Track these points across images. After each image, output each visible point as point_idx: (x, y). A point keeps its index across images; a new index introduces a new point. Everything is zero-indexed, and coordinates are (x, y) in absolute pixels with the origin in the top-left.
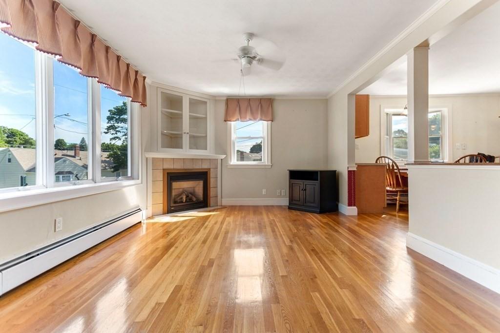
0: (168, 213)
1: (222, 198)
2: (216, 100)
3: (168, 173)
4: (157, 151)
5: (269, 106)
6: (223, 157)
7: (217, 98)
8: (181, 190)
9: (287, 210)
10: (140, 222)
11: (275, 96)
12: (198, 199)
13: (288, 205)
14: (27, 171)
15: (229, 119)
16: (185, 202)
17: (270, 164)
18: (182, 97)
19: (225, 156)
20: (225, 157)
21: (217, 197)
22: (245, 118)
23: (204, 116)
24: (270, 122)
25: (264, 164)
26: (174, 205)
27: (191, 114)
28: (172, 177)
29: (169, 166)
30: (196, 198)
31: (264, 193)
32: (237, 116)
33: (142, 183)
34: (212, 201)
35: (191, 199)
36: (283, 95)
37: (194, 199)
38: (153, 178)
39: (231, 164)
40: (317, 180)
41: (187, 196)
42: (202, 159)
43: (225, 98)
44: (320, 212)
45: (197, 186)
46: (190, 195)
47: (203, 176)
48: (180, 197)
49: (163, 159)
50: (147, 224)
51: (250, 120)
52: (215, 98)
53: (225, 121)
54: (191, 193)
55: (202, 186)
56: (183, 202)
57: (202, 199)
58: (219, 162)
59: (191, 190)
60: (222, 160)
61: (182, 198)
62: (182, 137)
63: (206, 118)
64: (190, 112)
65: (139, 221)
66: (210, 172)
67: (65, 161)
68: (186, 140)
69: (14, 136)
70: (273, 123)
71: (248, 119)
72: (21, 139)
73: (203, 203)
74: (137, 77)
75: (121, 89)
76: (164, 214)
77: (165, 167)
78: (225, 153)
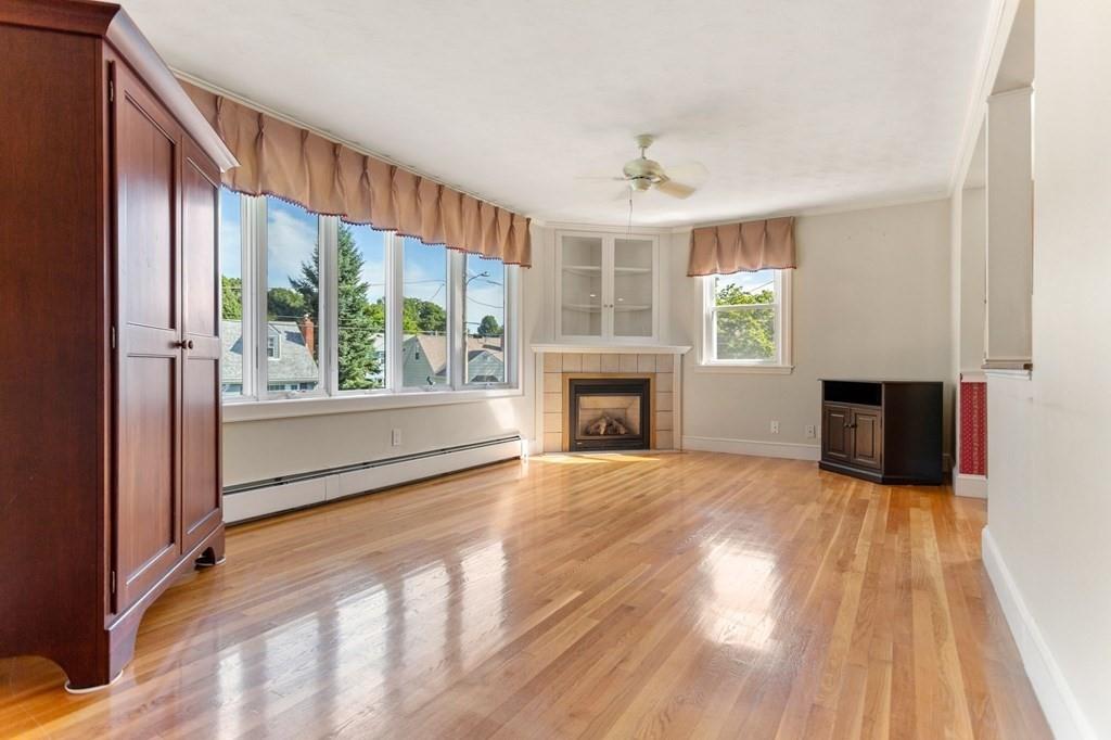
0: (570, 451)
1: (682, 434)
2: (672, 235)
3: (570, 380)
4: (555, 340)
5: (786, 236)
6: (686, 349)
7: (674, 231)
8: (600, 412)
9: (818, 470)
10: (517, 458)
11: (799, 210)
12: (629, 430)
13: (820, 459)
14: (438, 374)
15: (696, 272)
16: (605, 434)
17: (788, 365)
18: (600, 240)
19: (689, 348)
20: (689, 352)
21: (670, 430)
22: (732, 266)
23: (646, 270)
24: (788, 271)
25: (774, 365)
26: (582, 439)
27: (618, 269)
28: (579, 388)
29: (574, 368)
30: (626, 428)
31: (773, 430)
32: (714, 263)
33: (523, 395)
34: (659, 438)
35: (616, 431)
36: (818, 207)
37: (622, 431)
38: (545, 388)
39: (703, 364)
40: (880, 404)
41: (609, 425)
42: (638, 355)
43: (691, 228)
44: (883, 479)
45: (629, 406)
46: (615, 423)
47: (639, 387)
48: (596, 425)
49: (562, 354)
50: (531, 462)
51: (741, 270)
52: (668, 232)
53: (689, 276)
54: (619, 420)
55: (638, 407)
56: (599, 434)
57: (638, 433)
58: (677, 361)
59: (619, 414)
60: (683, 355)
61: (598, 427)
62: (600, 314)
63: (651, 273)
64: (615, 265)
65: (514, 455)
66: (655, 382)
67: (485, 357)
68: (607, 318)
69: (429, 313)
70: (796, 272)
71: (736, 268)
72: (436, 320)
73: (639, 439)
74: (514, 224)
75: (482, 250)
76: (563, 451)
77: (565, 369)
78: (690, 343)
